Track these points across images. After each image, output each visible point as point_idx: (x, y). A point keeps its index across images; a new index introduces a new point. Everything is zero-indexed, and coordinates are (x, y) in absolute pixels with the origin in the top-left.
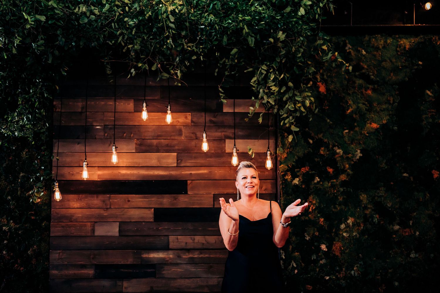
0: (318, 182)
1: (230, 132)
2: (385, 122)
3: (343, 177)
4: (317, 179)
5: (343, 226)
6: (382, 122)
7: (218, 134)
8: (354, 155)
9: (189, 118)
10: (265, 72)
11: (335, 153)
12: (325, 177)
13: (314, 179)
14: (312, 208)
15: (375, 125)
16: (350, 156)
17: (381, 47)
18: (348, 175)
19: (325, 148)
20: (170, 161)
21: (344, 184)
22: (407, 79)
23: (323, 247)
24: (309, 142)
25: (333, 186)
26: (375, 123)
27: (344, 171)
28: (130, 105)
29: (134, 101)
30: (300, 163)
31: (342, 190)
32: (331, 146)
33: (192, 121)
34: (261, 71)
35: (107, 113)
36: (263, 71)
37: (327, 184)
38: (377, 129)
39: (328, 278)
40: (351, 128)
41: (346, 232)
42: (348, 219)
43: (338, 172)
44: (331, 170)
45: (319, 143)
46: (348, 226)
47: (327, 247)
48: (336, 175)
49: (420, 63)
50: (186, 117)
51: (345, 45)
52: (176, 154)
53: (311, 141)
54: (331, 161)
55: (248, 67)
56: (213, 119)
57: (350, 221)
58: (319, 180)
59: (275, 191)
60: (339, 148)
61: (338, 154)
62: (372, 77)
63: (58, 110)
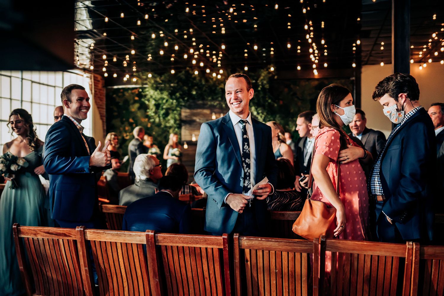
22: (314, 98)
29: (210, 111)
35: (201, 115)
63: (183, 114)
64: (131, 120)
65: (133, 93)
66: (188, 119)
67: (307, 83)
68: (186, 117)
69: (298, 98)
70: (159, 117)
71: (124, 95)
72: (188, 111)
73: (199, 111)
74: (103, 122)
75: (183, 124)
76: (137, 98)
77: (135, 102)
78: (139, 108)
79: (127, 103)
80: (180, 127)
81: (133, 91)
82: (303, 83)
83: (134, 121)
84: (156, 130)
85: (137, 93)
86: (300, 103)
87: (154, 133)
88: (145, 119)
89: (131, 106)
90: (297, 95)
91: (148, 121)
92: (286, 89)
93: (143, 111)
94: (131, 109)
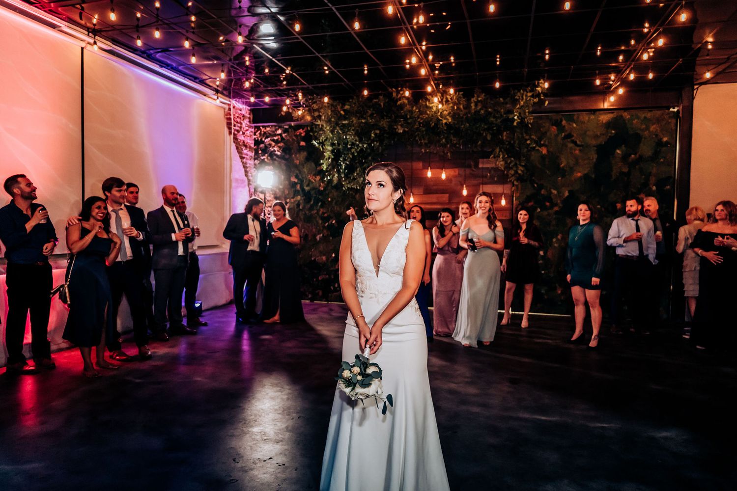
0: (539, 212)
1: (480, 180)
3: (556, 209)
4: (539, 210)
5: (554, 240)
6: (585, 172)
7: (475, 182)
8: (564, 195)
9: (457, 172)
11: (551, 193)
12: (544, 208)
13: (536, 210)
15: (579, 174)
16: (561, 195)
18: (560, 207)
19: (545, 190)
20: (444, 199)
21: (556, 213)
22: (603, 143)
23: (541, 253)
24: (535, 186)
25: (549, 215)
26: (579, 172)
27: (556, 205)
28: (420, 165)
29: (423, 163)
30: (529, 199)
31: (554, 216)
33: (459, 174)
36: (497, 152)
37: (545, 213)
38: (580, 177)
39: (543, 272)
40: (563, 176)
41: (556, 243)
42: (557, 235)
43: (553, 205)
44: (548, 204)
45: (541, 187)
46: (558, 240)
47: (544, 253)
48: (551, 207)
49: (613, 132)
50: (455, 172)
51: (561, 121)
52: (448, 195)
53: (536, 185)
54: (549, 198)
55: (490, 148)
56: (472, 172)
57: (559, 237)
59: (511, 217)
60: (554, 190)
61: (554, 193)
62: (579, 142)
64: (293, 179)
65: (296, 136)
67: (592, 117)
69: (575, 143)
70: (339, 172)
76: (303, 143)
77: (300, 149)
78: (307, 160)
79: (287, 151)
81: (298, 132)
82: (585, 117)
83: (299, 179)
84: (333, 195)
85: (303, 135)
86: (577, 152)
87: (330, 199)
88: (316, 177)
89: (294, 156)
90: (573, 138)
91: (320, 180)
92: (553, 128)
93: (313, 165)
94: (293, 161)
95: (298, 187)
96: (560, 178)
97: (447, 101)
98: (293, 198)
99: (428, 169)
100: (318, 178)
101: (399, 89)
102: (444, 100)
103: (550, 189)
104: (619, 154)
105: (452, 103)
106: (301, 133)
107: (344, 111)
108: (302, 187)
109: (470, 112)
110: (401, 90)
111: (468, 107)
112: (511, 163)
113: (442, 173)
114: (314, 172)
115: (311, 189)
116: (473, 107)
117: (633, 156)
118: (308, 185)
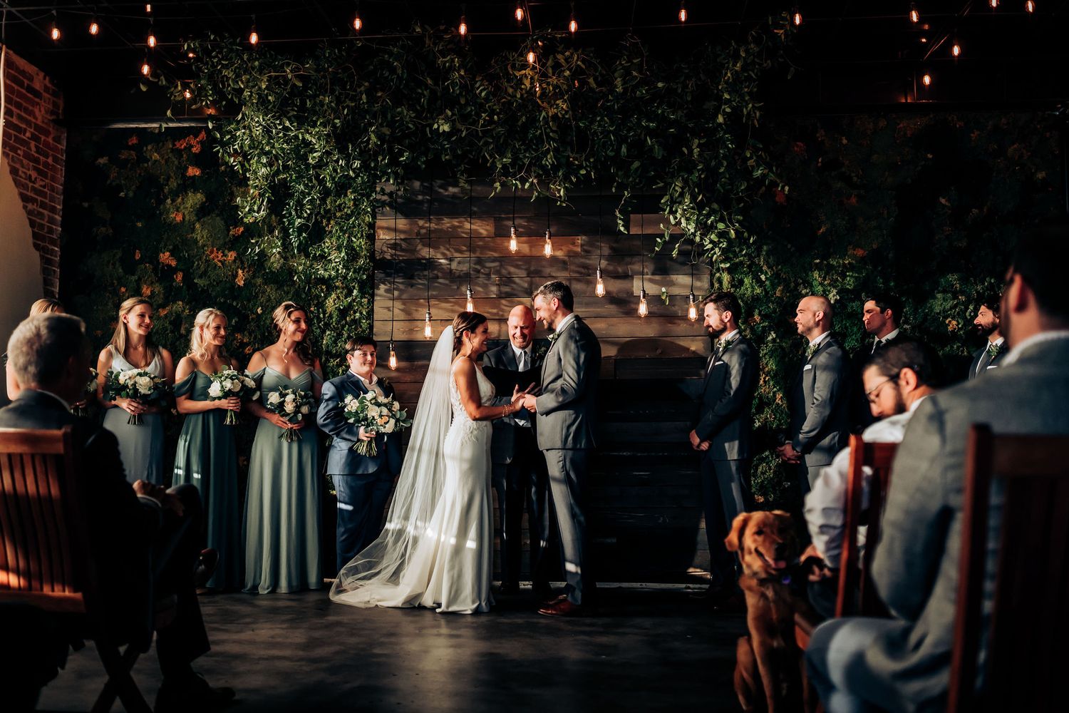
0: (774, 340)
1: (640, 265)
2: (875, 246)
6: (872, 247)
9: (578, 244)
10: (679, 190)
14: (765, 378)
15: (860, 252)
17: (869, 132)
19: (784, 287)
22: (910, 181)
26: (862, 248)
28: (489, 227)
29: (495, 220)
32: (792, 285)
33: (583, 249)
34: (674, 188)
35: (454, 239)
36: (677, 188)
38: (862, 257)
45: (775, 281)
49: (930, 156)
50: (574, 244)
51: (816, 130)
53: (763, 277)
55: (658, 181)
56: (614, 245)
58: (774, 335)
60: (806, 288)
62: (855, 179)
63: (383, 236)
64: (165, 257)
65: (178, 153)
66: (403, 256)
67: (882, 123)
68: (394, 246)
69: (847, 180)
71: (142, 159)
72: (402, 223)
73: (447, 223)
74: (46, 262)
75: (379, 275)
76: (193, 171)
77: (188, 185)
78: (202, 212)
79: (152, 189)
80: (368, 288)
81: (182, 145)
82: (868, 123)
83: (179, 260)
84: (269, 300)
85: (194, 150)
86: (854, 200)
87: (259, 311)
88: (224, 255)
89: (169, 201)
90: (843, 169)
91: (234, 261)
92: (797, 146)
93: (219, 222)
94: (168, 213)
95: (179, 277)
96: (818, 261)
97: (557, 66)
98: (163, 306)
99: (510, 237)
100: (232, 255)
101: (442, 27)
102: (550, 63)
103: (797, 285)
104: (944, 206)
105: (570, 69)
106: (192, 147)
107: (300, 78)
108: (188, 278)
109: (612, 91)
110: (445, 31)
111: (607, 82)
112: (708, 216)
113: (543, 246)
114: (221, 242)
115: (210, 285)
116: (619, 82)
117: (975, 211)
118: (204, 274)
